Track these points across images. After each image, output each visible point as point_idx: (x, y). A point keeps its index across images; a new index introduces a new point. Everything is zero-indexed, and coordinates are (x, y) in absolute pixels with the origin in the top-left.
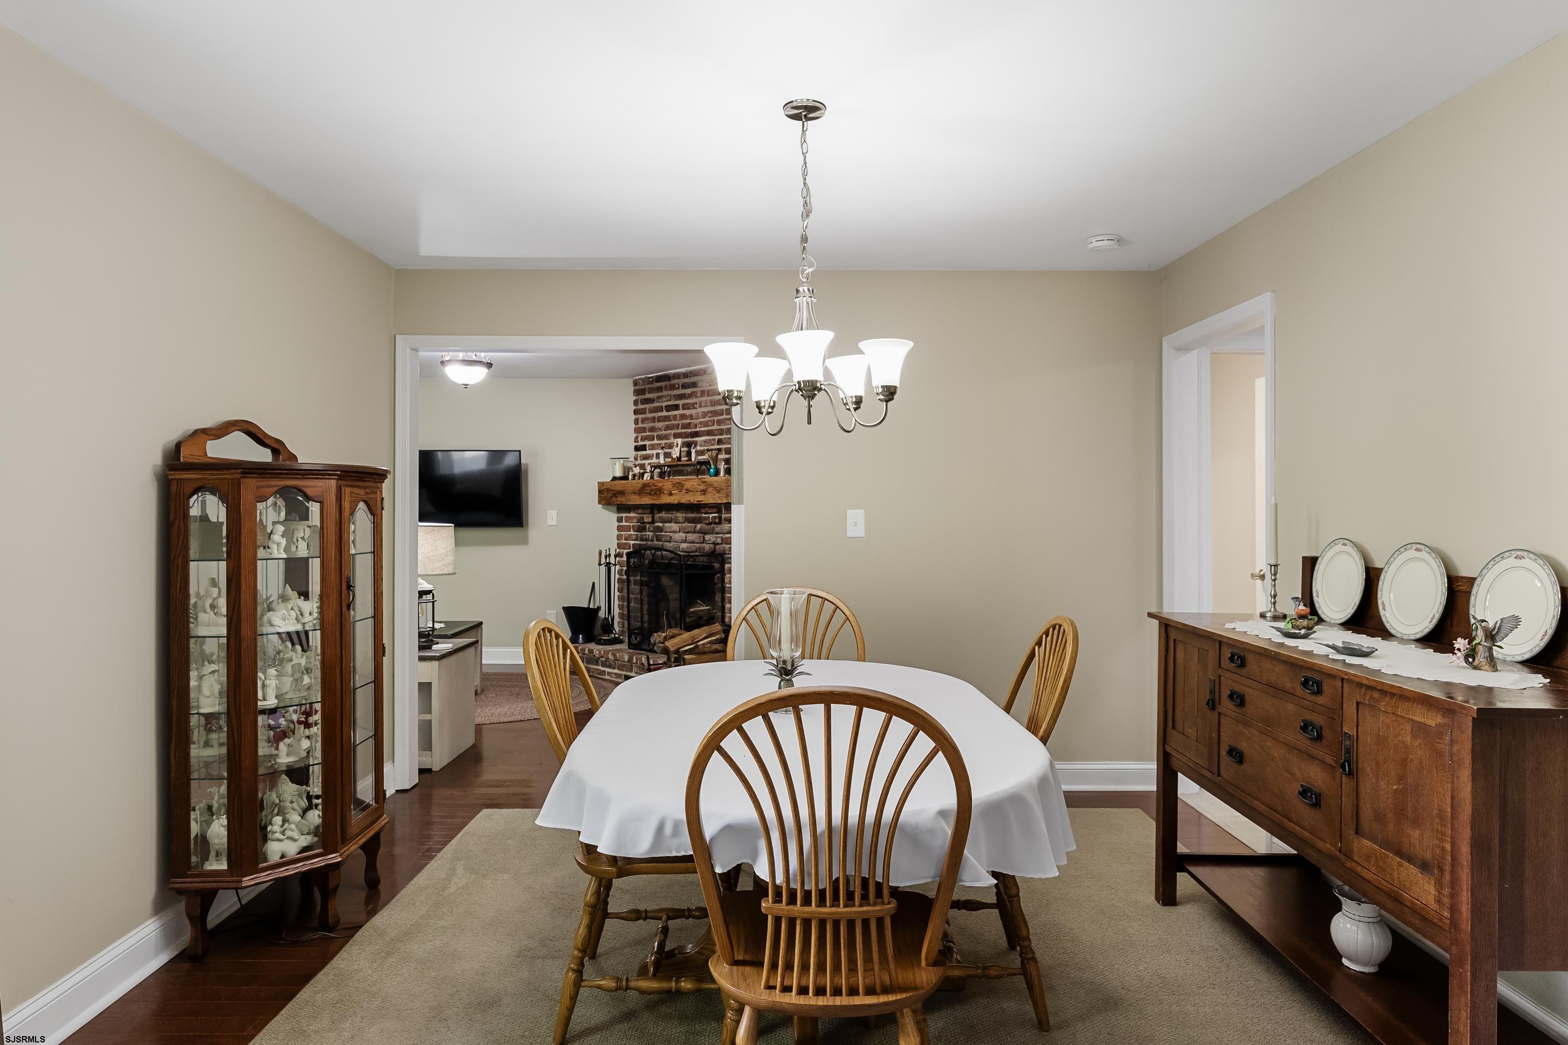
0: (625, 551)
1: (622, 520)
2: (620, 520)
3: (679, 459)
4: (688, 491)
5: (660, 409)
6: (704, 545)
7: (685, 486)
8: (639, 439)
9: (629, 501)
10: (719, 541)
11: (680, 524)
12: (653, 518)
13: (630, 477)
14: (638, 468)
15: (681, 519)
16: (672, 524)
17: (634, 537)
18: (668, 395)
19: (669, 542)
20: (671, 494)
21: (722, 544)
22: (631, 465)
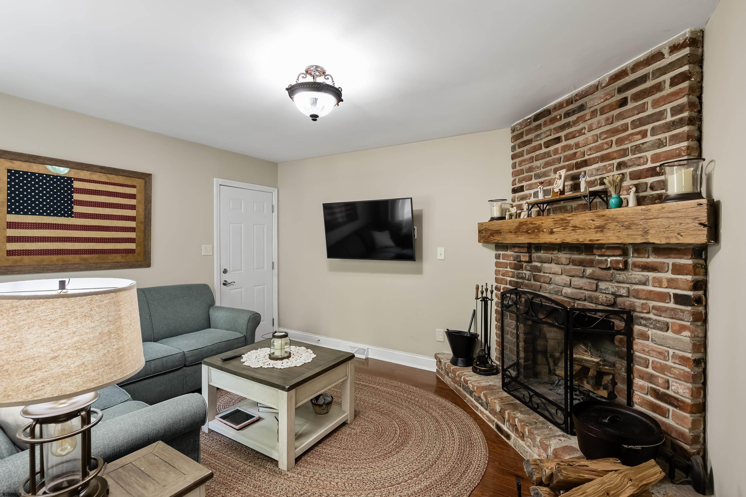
0: (502, 286)
1: (500, 257)
2: (498, 257)
3: (562, 192)
4: (575, 228)
5: (539, 147)
6: (597, 294)
7: (571, 222)
8: (517, 182)
9: (506, 240)
10: (623, 292)
11: (562, 266)
12: (530, 257)
13: (507, 217)
14: (515, 208)
15: (564, 261)
16: (553, 265)
17: (510, 274)
18: (547, 131)
19: (549, 283)
20: (552, 232)
21: (628, 296)
22: (508, 206)
